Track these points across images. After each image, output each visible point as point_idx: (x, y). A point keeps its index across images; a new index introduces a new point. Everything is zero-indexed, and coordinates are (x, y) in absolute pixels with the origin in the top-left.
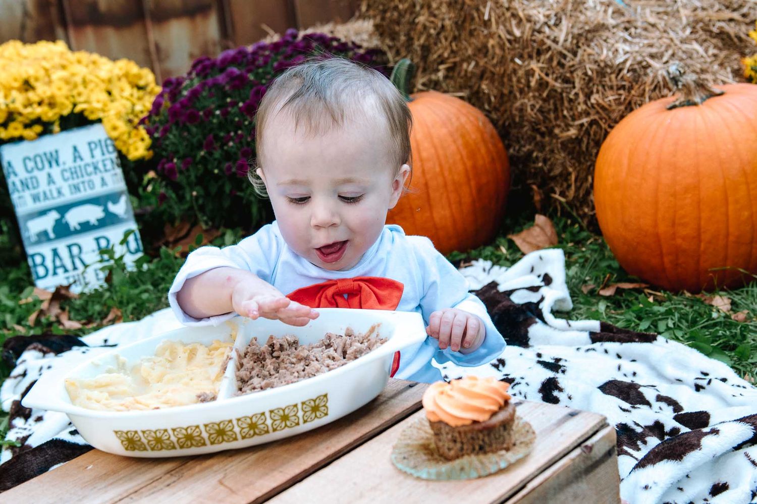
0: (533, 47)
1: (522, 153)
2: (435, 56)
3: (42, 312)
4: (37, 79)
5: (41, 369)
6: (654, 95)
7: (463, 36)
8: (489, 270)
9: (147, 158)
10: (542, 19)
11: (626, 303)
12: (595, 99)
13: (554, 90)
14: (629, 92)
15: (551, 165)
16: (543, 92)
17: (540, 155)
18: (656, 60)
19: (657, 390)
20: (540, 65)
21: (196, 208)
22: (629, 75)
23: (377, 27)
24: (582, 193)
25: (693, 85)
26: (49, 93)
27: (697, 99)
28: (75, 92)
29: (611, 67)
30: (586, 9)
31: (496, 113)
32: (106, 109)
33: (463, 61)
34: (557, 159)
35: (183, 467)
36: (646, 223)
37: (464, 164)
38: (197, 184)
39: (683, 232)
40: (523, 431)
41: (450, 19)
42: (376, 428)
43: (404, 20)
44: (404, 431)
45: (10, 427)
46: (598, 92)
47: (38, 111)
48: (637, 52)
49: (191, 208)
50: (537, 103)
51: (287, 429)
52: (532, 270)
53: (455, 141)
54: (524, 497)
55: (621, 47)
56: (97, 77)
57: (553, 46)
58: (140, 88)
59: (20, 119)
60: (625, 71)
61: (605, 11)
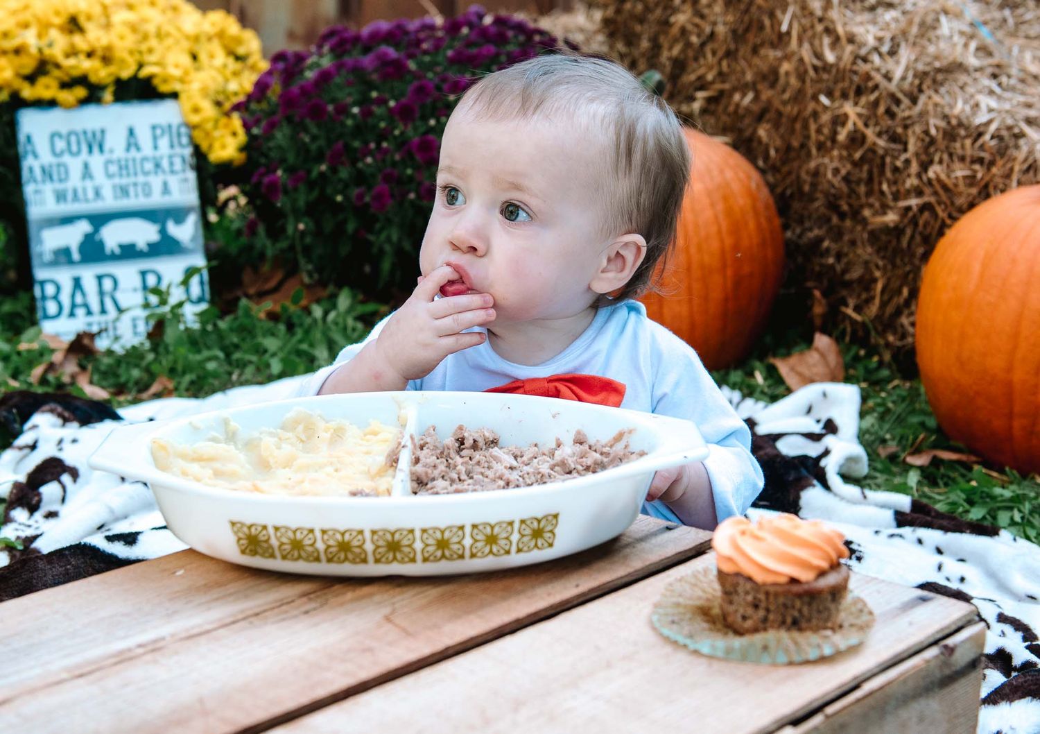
0: (851, 81)
1: (805, 240)
2: (693, 77)
3: (51, 367)
4: (89, 18)
5: (60, 442)
6: (1024, 179)
7: (741, 53)
8: (738, 404)
9: (236, 163)
10: (871, 41)
11: (945, 480)
12: (935, 172)
13: (872, 150)
14: (989, 169)
15: (848, 263)
16: (856, 150)
17: (834, 246)
18: (1034, 127)
19: (999, 606)
20: (859, 110)
21: (299, 248)
22: (993, 143)
23: (606, 22)
24: (889, 310)
26: (104, 41)
28: (144, 47)
29: (967, 128)
30: (938, 37)
31: (774, 175)
32: (187, 79)
33: (734, 89)
34: (859, 256)
35: (326, 591)
36: (996, 363)
37: (722, 241)
38: (306, 214)
40: (853, 609)
41: (725, 24)
42: (622, 578)
43: (651, 17)
44: (671, 585)
45: (7, 520)
46: (941, 162)
47: (85, 65)
48: (1007, 112)
49: (292, 248)
50: (844, 166)
51: (491, 557)
52: (809, 411)
53: (713, 205)
54: (858, 701)
55: (986, 101)
56: (179, 29)
57: (883, 83)
58: (238, 58)
59: (56, 73)
60: (987, 137)
61: (966, 45)
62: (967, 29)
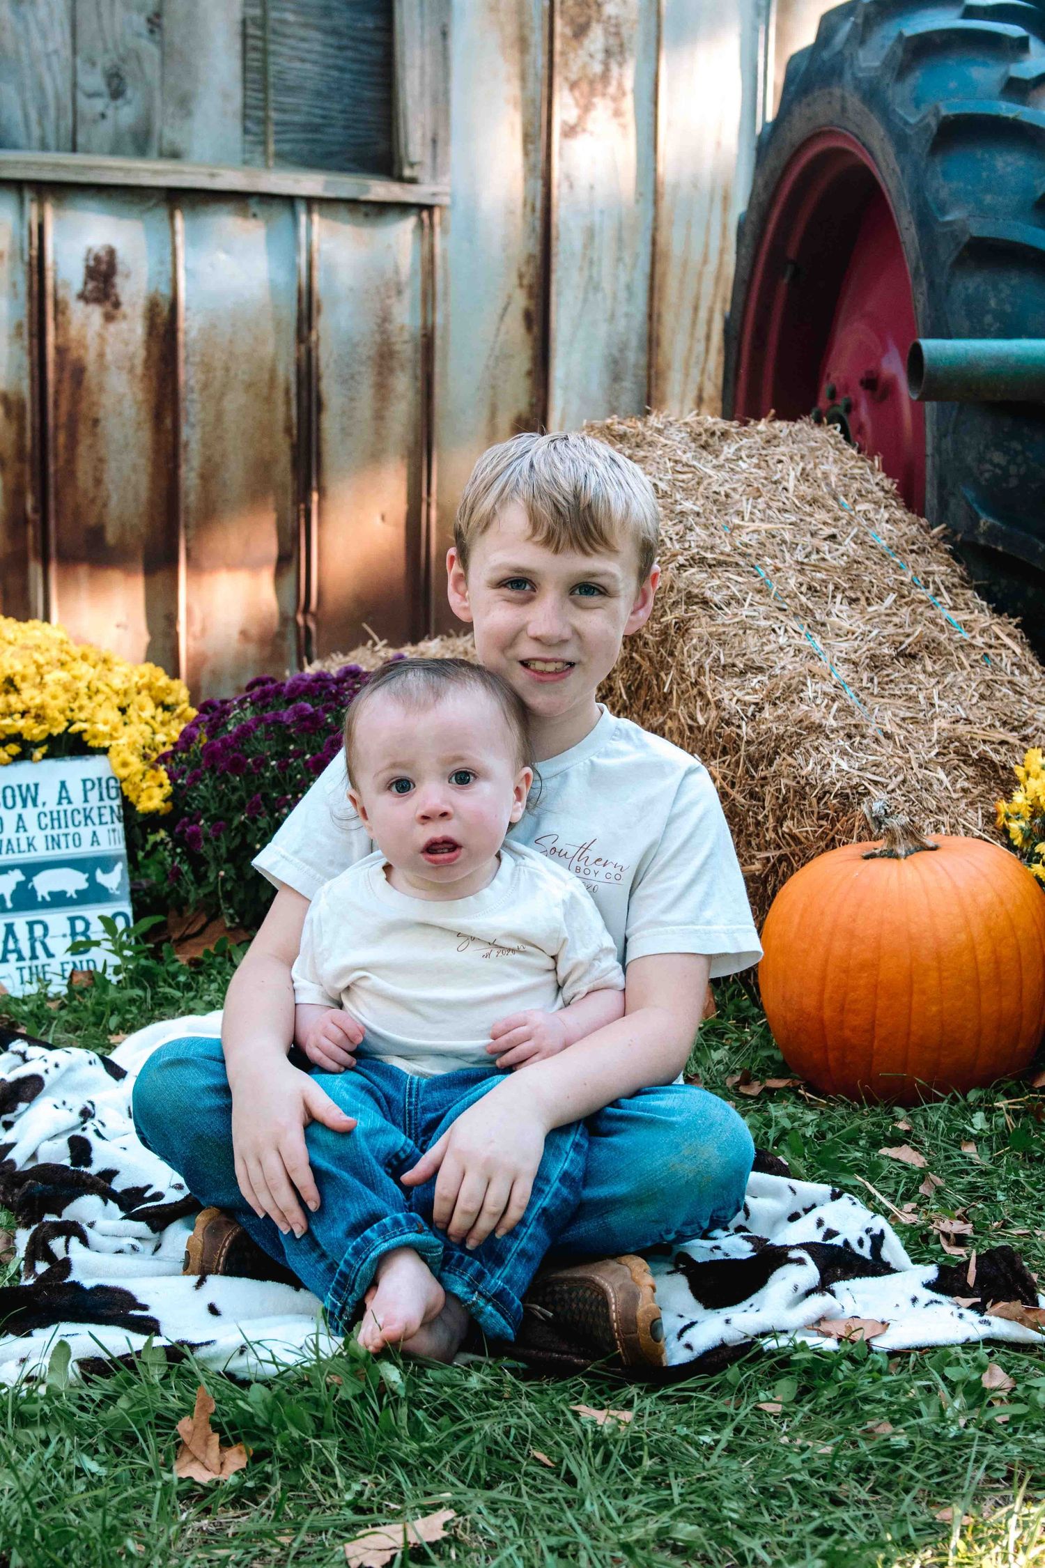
4: (24, 678)
6: (863, 835)
7: (635, 708)
9: (161, 813)
12: (788, 826)
21: (221, 894)
22: (836, 801)
25: (899, 831)
26: (38, 701)
27: (901, 850)
28: (75, 706)
29: (814, 787)
30: (801, 699)
32: (115, 735)
38: (227, 861)
39: (855, 1021)
46: (793, 818)
47: (20, 724)
49: (213, 893)
55: (836, 761)
58: (167, 708)
60: (832, 795)
61: (828, 707)
62: (832, 690)
